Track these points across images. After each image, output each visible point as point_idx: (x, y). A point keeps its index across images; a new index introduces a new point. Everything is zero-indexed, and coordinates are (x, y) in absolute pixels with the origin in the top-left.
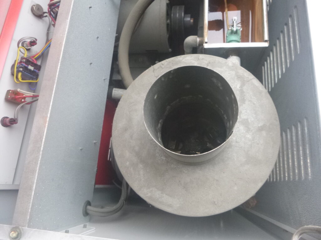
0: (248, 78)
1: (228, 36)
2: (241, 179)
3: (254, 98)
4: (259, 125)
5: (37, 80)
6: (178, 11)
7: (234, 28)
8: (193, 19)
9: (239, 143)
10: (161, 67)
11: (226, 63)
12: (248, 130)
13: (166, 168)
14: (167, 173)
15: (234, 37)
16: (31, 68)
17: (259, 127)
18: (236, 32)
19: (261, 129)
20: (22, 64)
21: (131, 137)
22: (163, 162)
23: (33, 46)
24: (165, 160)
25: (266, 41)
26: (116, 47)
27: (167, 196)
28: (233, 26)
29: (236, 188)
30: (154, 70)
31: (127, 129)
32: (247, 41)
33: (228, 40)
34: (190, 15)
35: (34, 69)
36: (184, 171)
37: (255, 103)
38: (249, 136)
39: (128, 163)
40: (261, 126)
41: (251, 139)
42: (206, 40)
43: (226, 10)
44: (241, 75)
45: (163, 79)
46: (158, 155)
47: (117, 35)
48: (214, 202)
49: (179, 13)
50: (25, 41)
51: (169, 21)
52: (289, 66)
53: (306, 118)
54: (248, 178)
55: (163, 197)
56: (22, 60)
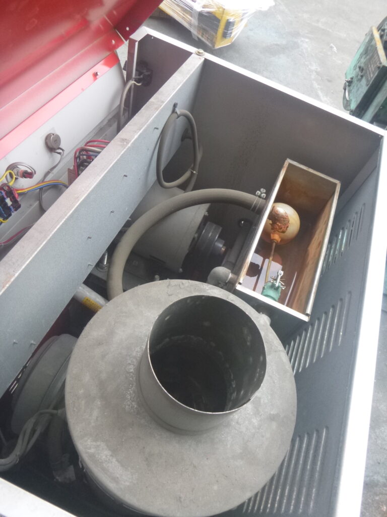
0: (277, 347)
1: (266, 287)
2: (226, 476)
3: (276, 375)
4: (272, 413)
5: (4, 220)
6: (212, 230)
7: (276, 282)
8: (225, 247)
9: (240, 425)
10: (180, 285)
11: (258, 318)
12: (257, 413)
13: (133, 421)
14: (131, 429)
15: (272, 293)
16: (9, 202)
17: (270, 414)
18: (277, 289)
19: (272, 418)
20: (3, 191)
21: (103, 356)
22: (132, 411)
23: (25, 178)
24: (136, 408)
25: (307, 315)
26: (121, 233)
27: (117, 462)
28: (276, 280)
29: (215, 487)
30: (169, 285)
31: (103, 344)
32: (283, 303)
33: (265, 293)
34: (224, 241)
35: (11, 205)
36: (156, 435)
37: (276, 381)
38: (255, 421)
39: (81, 392)
40: (273, 414)
41: (257, 427)
42: (241, 281)
43: (271, 258)
44: (271, 340)
45: (188, 301)
46: (129, 397)
47: (130, 219)
48: (180, 498)
49: (212, 233)
50: (18, 167)
51: (196, 236)
52: (332, 351)
53: (327, 428)
54: (236, 480)
55: (111, 462)
56: (5, 188)
